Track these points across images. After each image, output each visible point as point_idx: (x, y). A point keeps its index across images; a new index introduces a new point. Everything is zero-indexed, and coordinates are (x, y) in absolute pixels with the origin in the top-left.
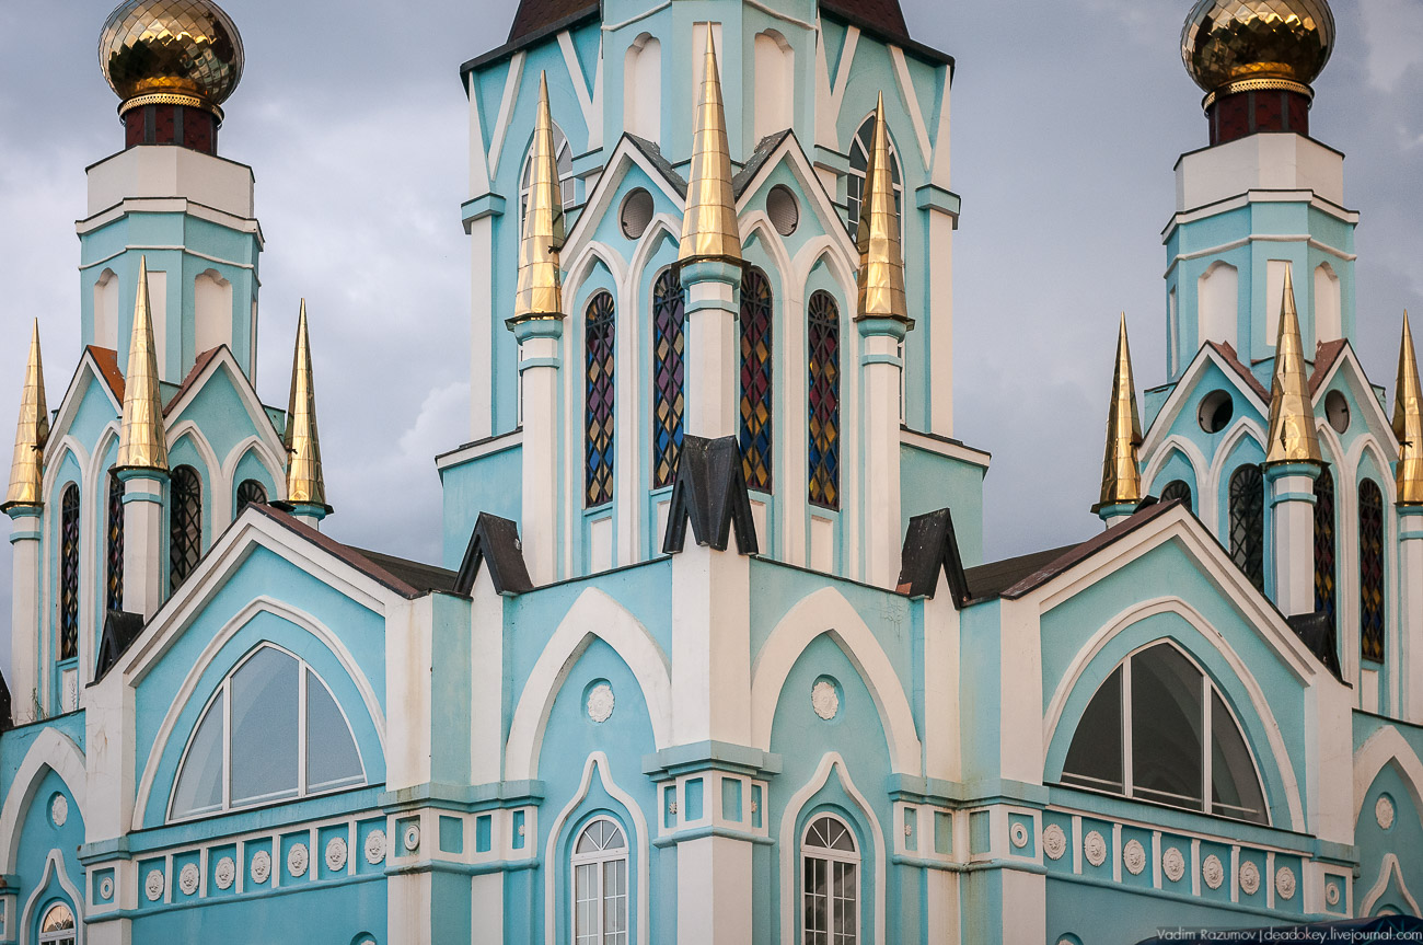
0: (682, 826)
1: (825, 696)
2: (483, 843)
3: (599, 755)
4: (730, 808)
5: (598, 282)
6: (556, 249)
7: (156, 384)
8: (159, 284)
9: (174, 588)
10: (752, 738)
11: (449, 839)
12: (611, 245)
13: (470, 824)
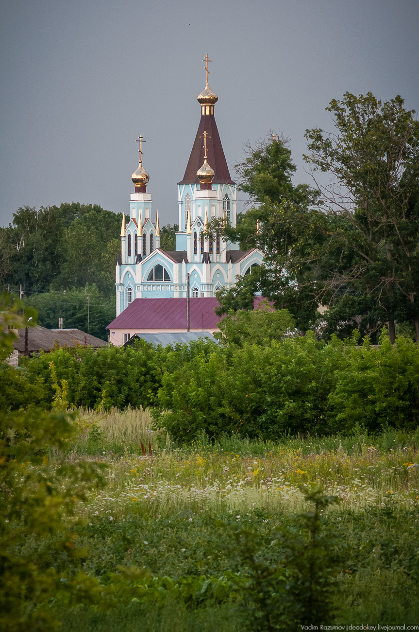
0: (203, 290)
1: (218, 275)
2: (184, 289)
3: (195, 281)
4: (208, 289)
5: (195, 231)
6: (191, 226)
7: (141, 224)
8: (141, 210)
9: (151, 253)
10: (210, 282)
11: (180, 289)
12: (196, 227)
13: (182, 286)
